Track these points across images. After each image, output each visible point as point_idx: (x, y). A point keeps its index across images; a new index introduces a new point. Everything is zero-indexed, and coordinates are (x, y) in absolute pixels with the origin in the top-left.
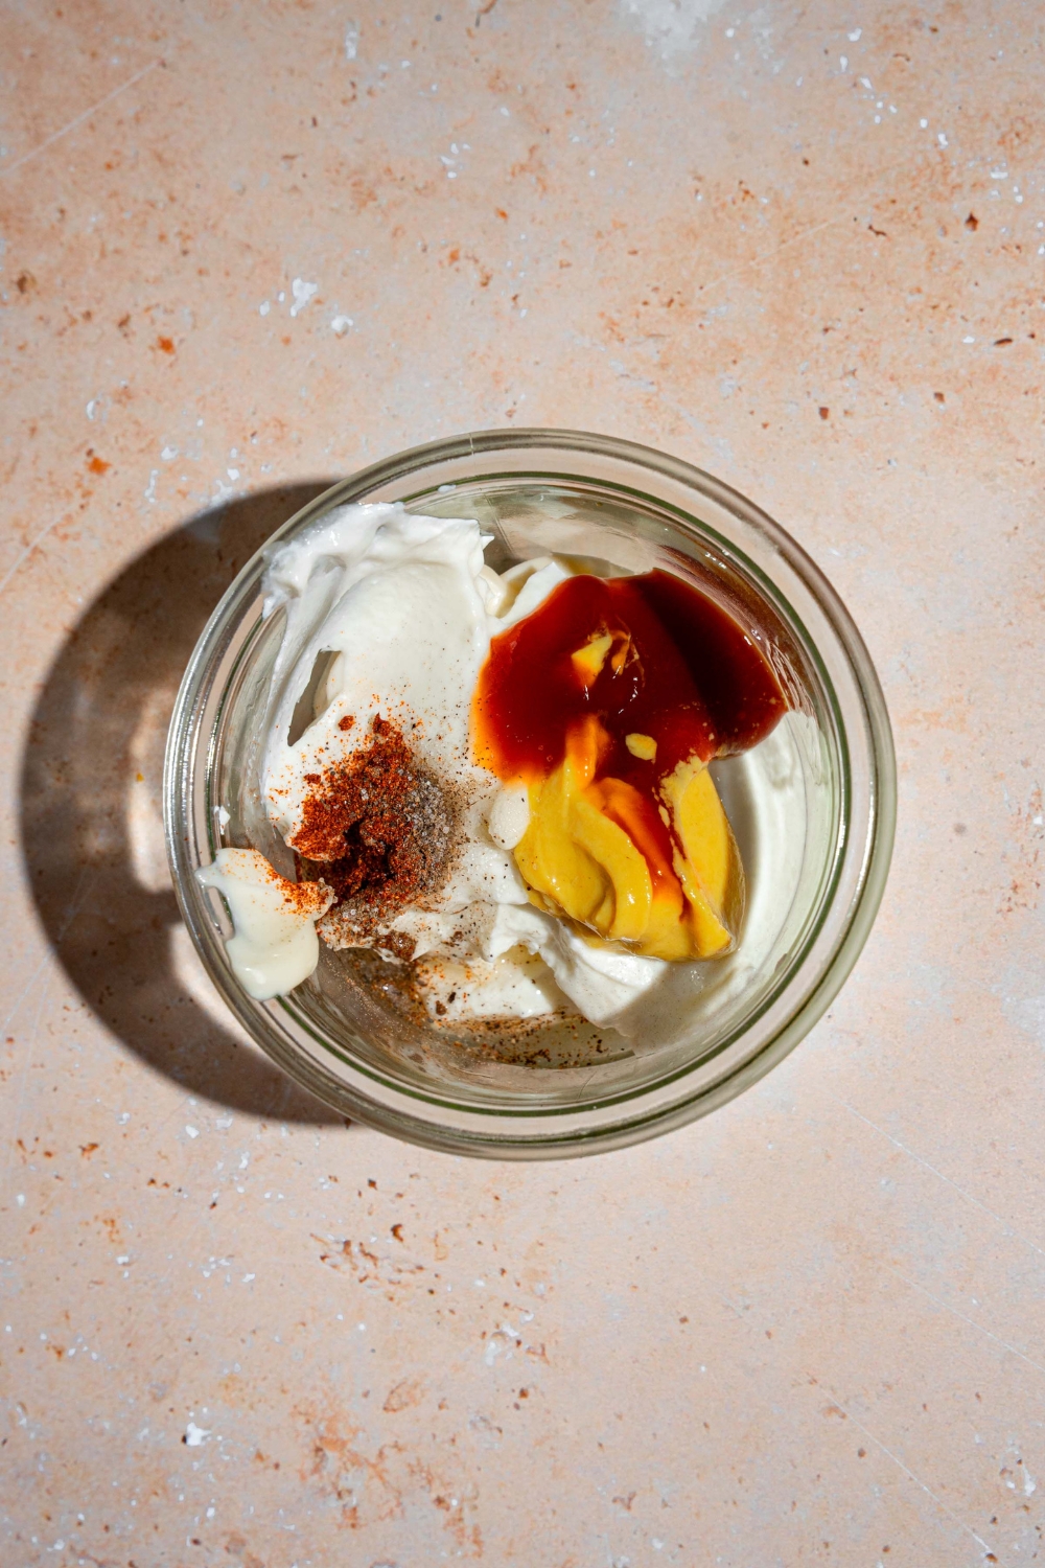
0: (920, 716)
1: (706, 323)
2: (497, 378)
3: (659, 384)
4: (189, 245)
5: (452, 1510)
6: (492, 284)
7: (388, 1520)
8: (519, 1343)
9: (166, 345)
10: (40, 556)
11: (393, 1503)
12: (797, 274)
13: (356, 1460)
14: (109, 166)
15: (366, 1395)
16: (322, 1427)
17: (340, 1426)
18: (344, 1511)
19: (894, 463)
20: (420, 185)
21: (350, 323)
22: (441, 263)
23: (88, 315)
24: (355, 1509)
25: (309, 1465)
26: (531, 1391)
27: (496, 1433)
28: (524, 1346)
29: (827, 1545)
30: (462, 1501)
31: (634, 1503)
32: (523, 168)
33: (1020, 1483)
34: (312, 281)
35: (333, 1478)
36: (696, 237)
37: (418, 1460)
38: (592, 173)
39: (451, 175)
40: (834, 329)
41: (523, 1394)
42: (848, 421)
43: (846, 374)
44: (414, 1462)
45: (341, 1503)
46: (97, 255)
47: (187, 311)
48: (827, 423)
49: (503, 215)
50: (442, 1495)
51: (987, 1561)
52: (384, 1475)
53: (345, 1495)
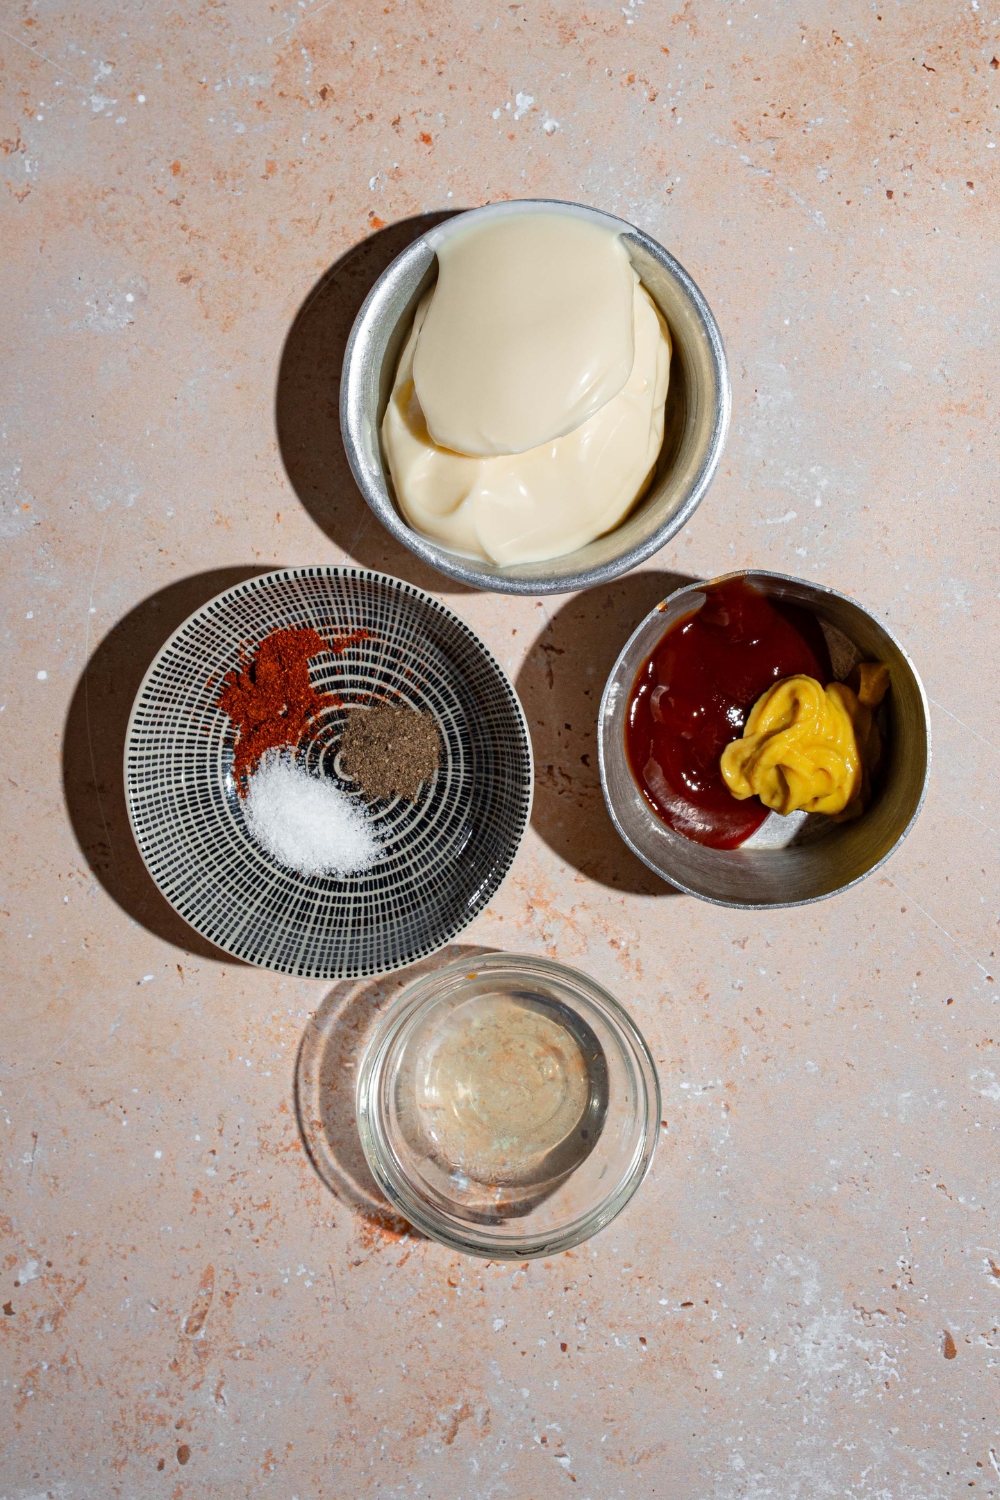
0: (953, 407)
1: (809, 130)
2: (660, 166)
3: (774, 172)
4: (443, 68)
6: (657, 99)
7: (577, 955)
9: (426, 139)
10: (336, 287)
12: (872, 96)
13: (556, 916)
14: (386, 11)
16: (532, 893)
17: (545, 891)
19: (938, 231)
20: (608, 29)
21: (557, 125)
22: (621, 84)
23: (371, 117)
25: (523, 917)
29: (878, 971)
30: (629, 942)
31: (747, 944)
32: (680, 18)
34: (530, 94)
35: (540, 927)
36: (802, 69)
38: (729, 23)
39: (629, 22)
40: (897, 136)
42: (907, 201)
43: (905, 168)
45: (545, 943)
46: (377, 75)
47: (441, 115)
48: (891, 201)
49: (666, 51)
50: (614, 938)
51: (986, 981)
52: (575, 924)
53: (548, 938)
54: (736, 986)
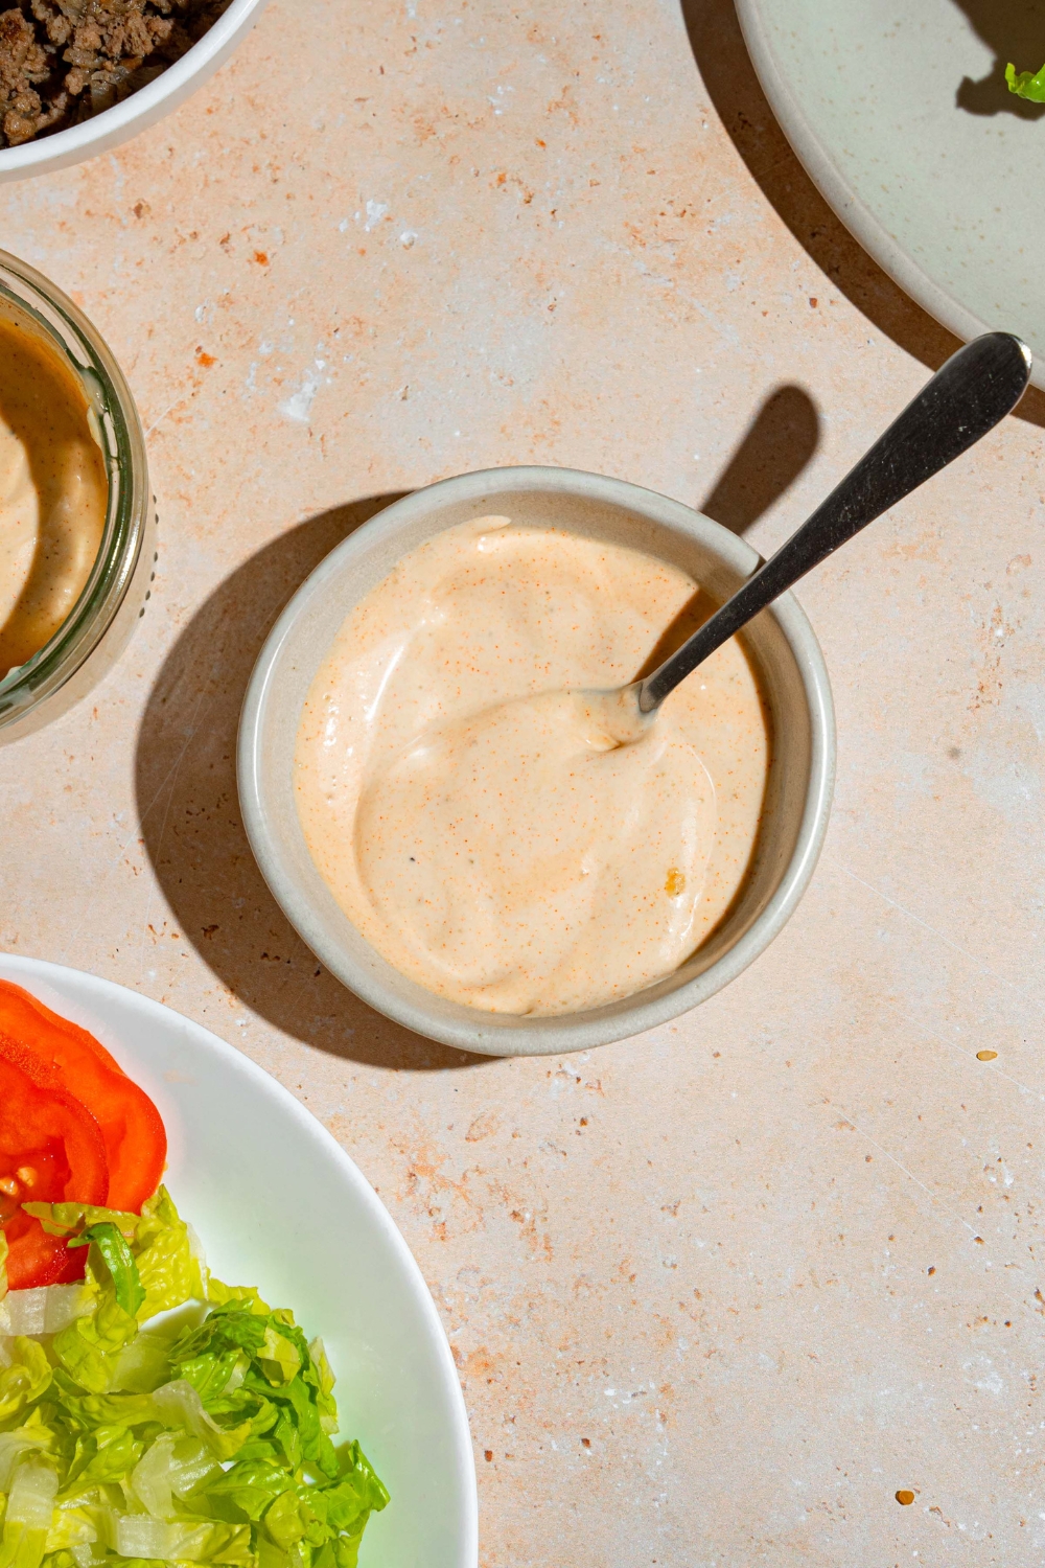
0: (899, 550)
1: (713, 230)
2: (539, 278)
3: (674, 279)
4: (279, 175)
5: (526, 1222)
6: (533, 200)
7: (471, 1232)
8: (578, 1080)
9: (261, 258)
10: (159, 437)
11: (477, 1218)
12: (788, 189)
13: (444, 1183)
14: (210, 111)
15: (450, 1128)
16: (414, 1156)
17: (429, 1154)
18: (435, 1226)
19: (872, 343)
20: (473, 121)
21: (416, 236)
22: (491, 185)
23: (195, 235)
24: (444, 1223)
25: (404, 1187)
26: (590, 1120)
27: (562, 1155)
28: (583, 1083)
29: (841, 1237)
30: (534, 1213)
31: (679, 1210)
32: (558, 105)
33: (1000, 1180)
34: (383, 202)
35: (425, 1199)
36: (703, 159)
38: (616, 108)
39: (498, 112)
40: (820, 234)
41: (583, 1122)
42: (834, 307)
44: (493, 1183)
45: (432, 1219)
46: (201, 186)
47: (278, 229)
48: (816, 310)
49: (542, 144)
50: (517, 1210)
51: (975, 1243)
52: (468, 1194)
53: (435, 1212)
54: (668, 1263)
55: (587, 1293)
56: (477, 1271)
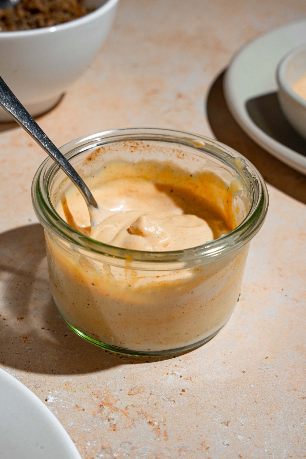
8: (181, 377)
11: (131, 423)
15: (121, 390)
18: (111, 425)
24: (115, 425)
26: (186, 390)
27: (173, 402)
28: (183, 378)
37: (142, 410)
41: (183, 391)
44: (140, 411)
55: (185, 454)
56: (130, 443)
